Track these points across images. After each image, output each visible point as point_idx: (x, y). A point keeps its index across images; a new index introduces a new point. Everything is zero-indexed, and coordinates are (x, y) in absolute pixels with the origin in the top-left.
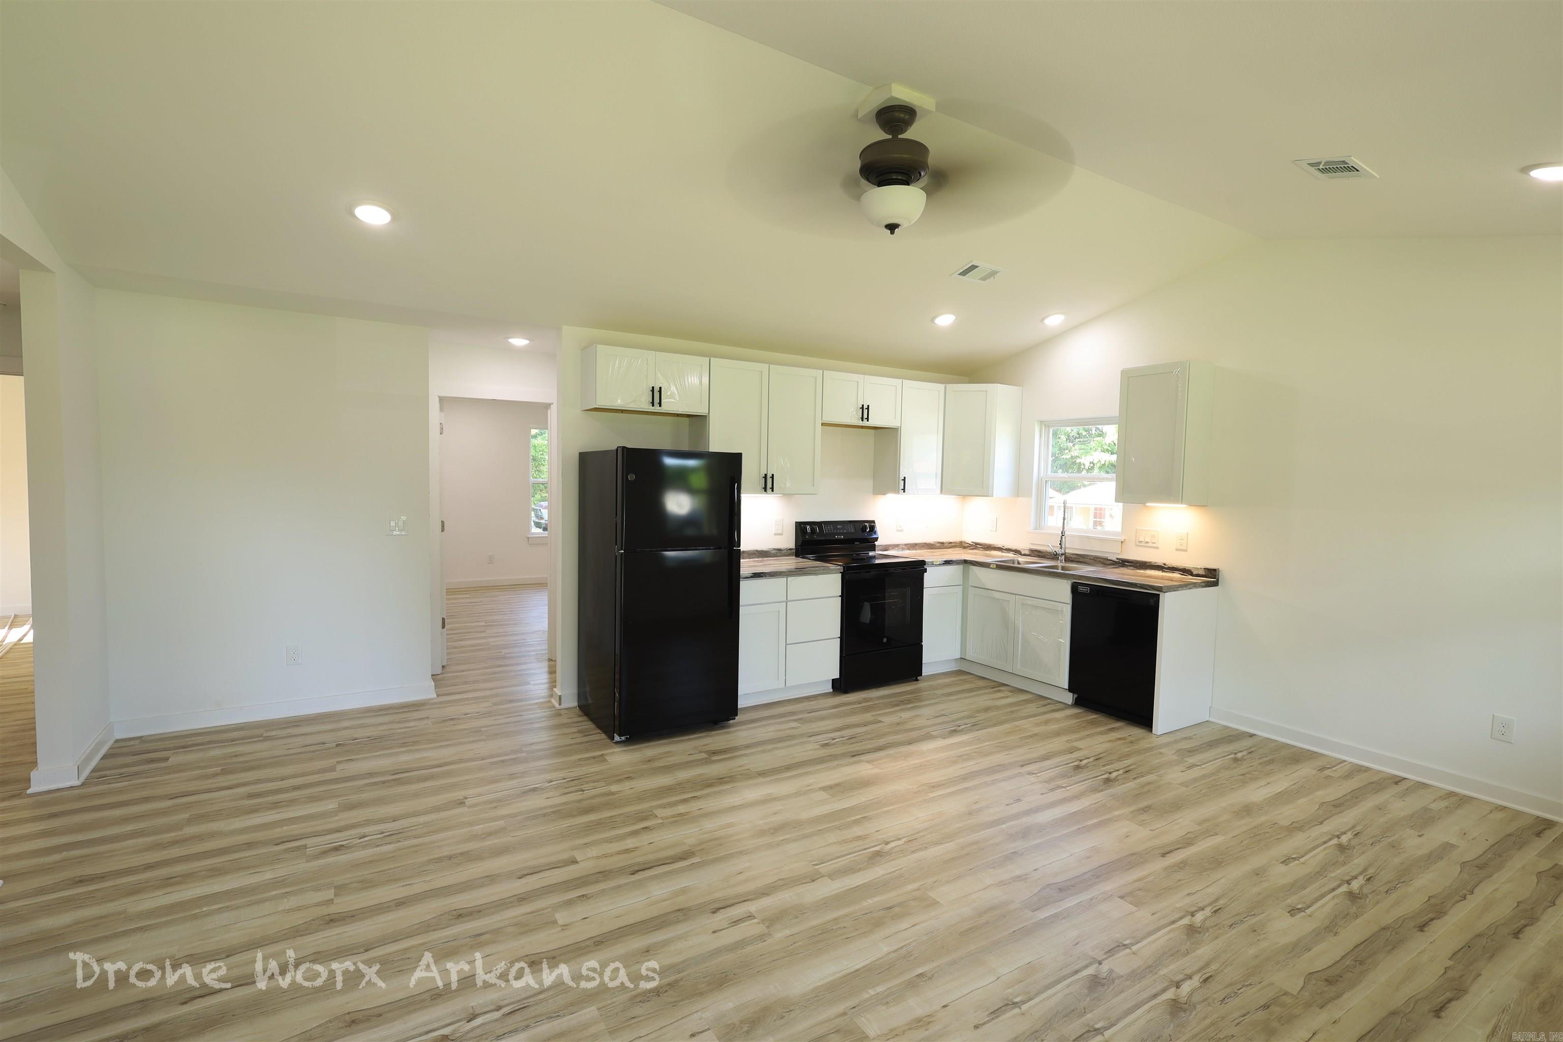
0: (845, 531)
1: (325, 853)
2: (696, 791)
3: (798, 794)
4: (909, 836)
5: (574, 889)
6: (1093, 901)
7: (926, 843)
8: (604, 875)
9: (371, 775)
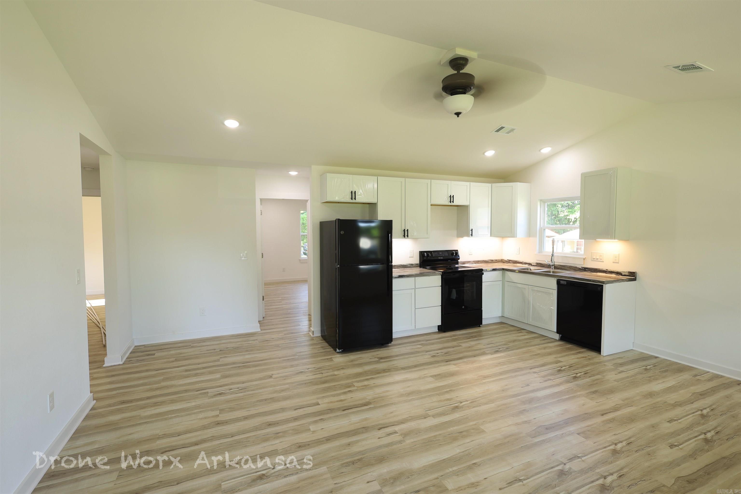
0: (443, 255)
1: (215, 396)
2: (373, 375)
3: (420, 378)
4: (472, 400)
5: (318, 416)
6: (563, 435)
7: (480, 403)
8: (331, 410)
9: (234, 363)
